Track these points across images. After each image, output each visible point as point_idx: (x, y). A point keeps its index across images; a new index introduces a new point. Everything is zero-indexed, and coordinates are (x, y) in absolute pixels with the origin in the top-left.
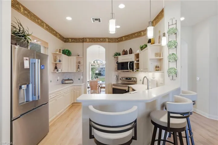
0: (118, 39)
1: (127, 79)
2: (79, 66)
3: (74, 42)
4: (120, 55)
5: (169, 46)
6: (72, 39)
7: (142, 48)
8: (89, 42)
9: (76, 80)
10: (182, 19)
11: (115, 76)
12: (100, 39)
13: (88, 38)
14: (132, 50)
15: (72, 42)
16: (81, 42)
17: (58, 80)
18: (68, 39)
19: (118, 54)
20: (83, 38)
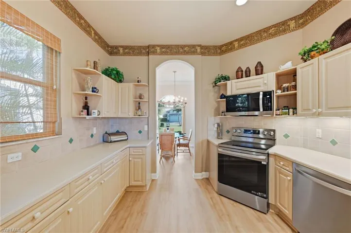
1: (247, 131)
2: (139, 103)
3: (128, 54)
6: (125, 48)
8: (162, 53)
9: (133, 133)
11: (216, 126)
12: (183, 47)
13: (158, 46)
14: (262, 66)
15: (125, 54)
16: (144, 54)
17: (92, 136)
18: (116, 47)
19: (224, 78)
20: (148, 47)
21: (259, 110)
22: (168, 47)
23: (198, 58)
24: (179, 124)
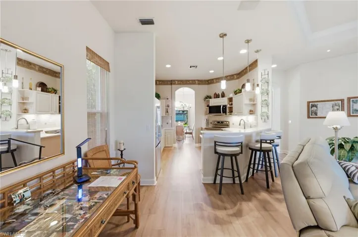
0: (208, 81)
1: (218, 122)
2: (167, 109)
3: (161, 84)
4: (211, 98)
5: (262, 93)
7: (236, 93)
8: (178, 84)
10: (274, 66)
11: (205, 120)
12: (189, 81)
13: (177, 80)
14: (224, 94)
15: (159, 84)
16: (170, 85)
19: (209, 97)
20: (172, 81)
21: (221, 113)
22: (182, 81)
23: (196, 86)
24: (184, 123)
